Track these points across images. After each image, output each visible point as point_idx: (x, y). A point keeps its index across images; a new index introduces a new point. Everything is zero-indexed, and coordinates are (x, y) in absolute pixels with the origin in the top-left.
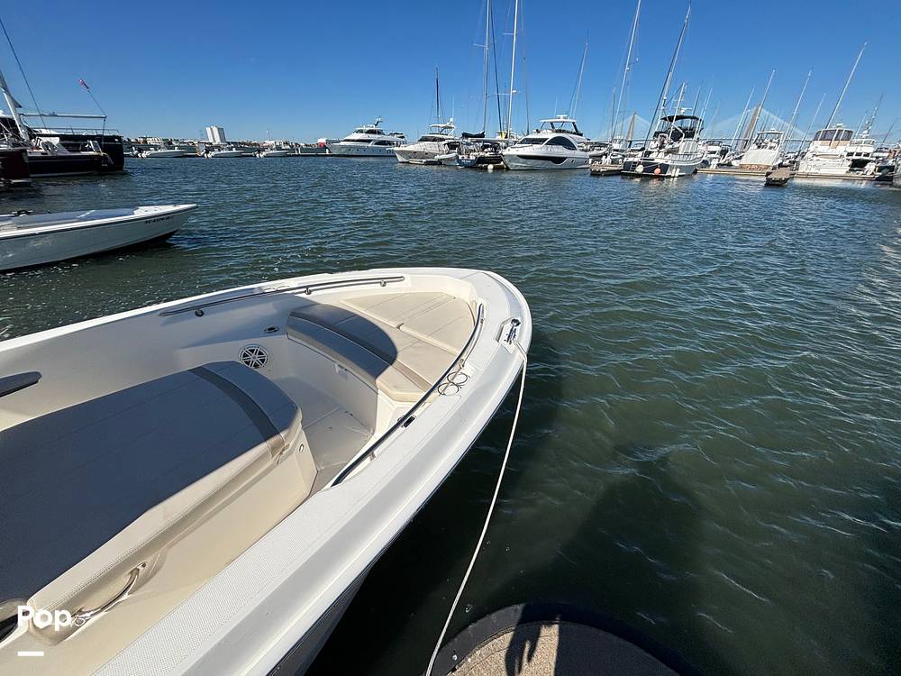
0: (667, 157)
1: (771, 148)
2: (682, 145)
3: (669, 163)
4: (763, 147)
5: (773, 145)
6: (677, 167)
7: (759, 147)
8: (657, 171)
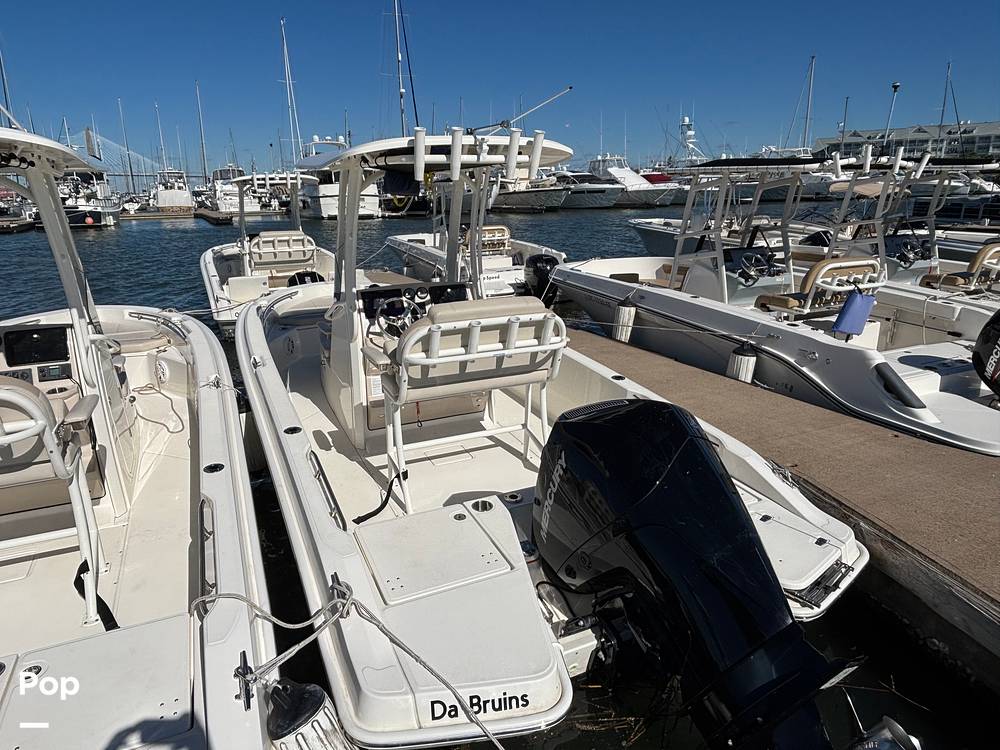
0: (91, 203)
1: (180, 188)
2: (98, 189)
3: (99, 209)
4: (171, 188)
5: (181, 185)
6: (109, 214)
7: (166, 188)
8: (89, 220)
